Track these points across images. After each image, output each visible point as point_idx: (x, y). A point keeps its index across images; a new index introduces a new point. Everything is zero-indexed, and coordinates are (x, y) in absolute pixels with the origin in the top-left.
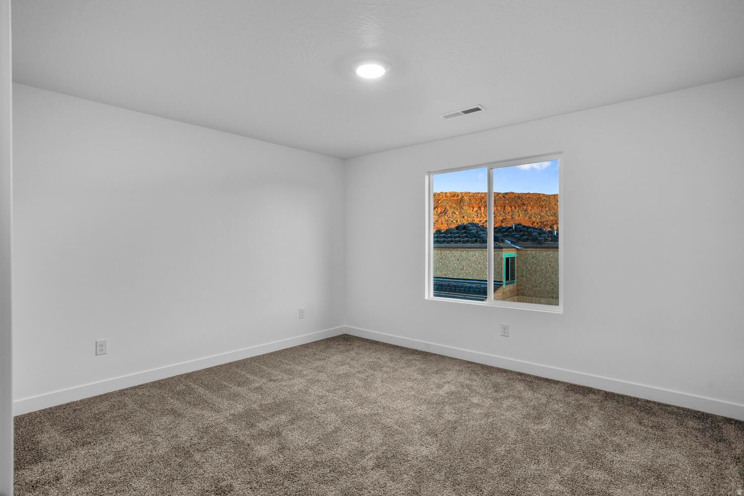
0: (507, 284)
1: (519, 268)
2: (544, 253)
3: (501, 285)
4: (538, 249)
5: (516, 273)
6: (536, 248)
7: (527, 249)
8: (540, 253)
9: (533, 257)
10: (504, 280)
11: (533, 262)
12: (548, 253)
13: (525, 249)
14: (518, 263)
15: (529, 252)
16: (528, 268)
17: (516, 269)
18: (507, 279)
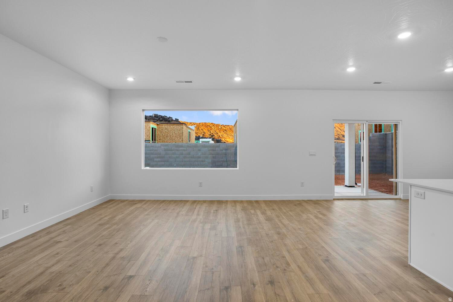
0: (152, 142)
1: (158, 135)
2: (172, 127)
3: (150, 142)
4: (168, 124)
5: (157, 138)
6: (167, 124)
7: (163, 124)
8: (169, 126)
9: (166, 129)
10: (151, 140)
11: (166, 131)
12: (174, 126)
13: (161, 124)
14: (157, 132)
15: (164, 126)
16: (163, 134)
17: (157, 136)
18: (152, 140)
